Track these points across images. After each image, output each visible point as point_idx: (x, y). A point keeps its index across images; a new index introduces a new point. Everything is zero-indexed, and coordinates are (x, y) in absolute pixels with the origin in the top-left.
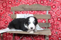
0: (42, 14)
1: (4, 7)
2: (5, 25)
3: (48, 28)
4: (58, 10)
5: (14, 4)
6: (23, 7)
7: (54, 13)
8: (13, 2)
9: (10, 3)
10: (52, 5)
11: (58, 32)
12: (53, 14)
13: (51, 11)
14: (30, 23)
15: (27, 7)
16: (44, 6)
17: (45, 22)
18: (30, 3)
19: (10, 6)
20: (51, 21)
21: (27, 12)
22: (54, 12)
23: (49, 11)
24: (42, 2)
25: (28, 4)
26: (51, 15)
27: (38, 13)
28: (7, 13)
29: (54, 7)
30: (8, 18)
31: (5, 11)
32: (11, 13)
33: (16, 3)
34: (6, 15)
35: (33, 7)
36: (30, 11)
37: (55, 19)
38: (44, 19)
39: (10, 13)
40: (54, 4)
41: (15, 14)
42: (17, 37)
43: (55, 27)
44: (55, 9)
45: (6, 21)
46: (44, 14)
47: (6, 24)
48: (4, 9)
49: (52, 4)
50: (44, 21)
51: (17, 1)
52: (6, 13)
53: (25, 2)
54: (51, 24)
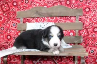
0: (69, 22)
1: (4, 12)
2: (7, 42)
3: (79, 44)
4: (94, 15)
5: (22, 6)
6: (37, 12)
7: (88, 20)
8: (20, 3)
9: (15, 4)
10: (85, 7)
11: (95, 50)
12: (87, 22)
13: (84, 17)
14: (52, 37)
15: (44, 10)
16: (71, 10)
17: (74, 34)
18: (48, 5)
19: (15, 9)
20: (84, 33)
21: (44, 19)
22: (88, 18)
23: (81, 17)
24: (68, 3)
25: (46, 7)
26: (84, 24)
27: (63, 21)
28: (10, 22)
29: (87, 10)
30: (12, 29)
31: (6, 18)
32: (18, 21)
33: (25, 4)
34: (8, 26)
35: (54, 11)
36: (50, 18)
37: (89, 30)
38: (72, 31)
39: (15, 22)
40: (88, 5)
41: (24, 22)
42: (28, 61)
43: (90, 42)
44: (90, 13)
45: (9, 35)
46: (72, 21)
47: (9, 40)
48: (5, 14)
49: (84, 5)
50: (71, 34)
51: (27, 2)
52: (8, 21)
53: (40, 3)
54: (84, 37)
